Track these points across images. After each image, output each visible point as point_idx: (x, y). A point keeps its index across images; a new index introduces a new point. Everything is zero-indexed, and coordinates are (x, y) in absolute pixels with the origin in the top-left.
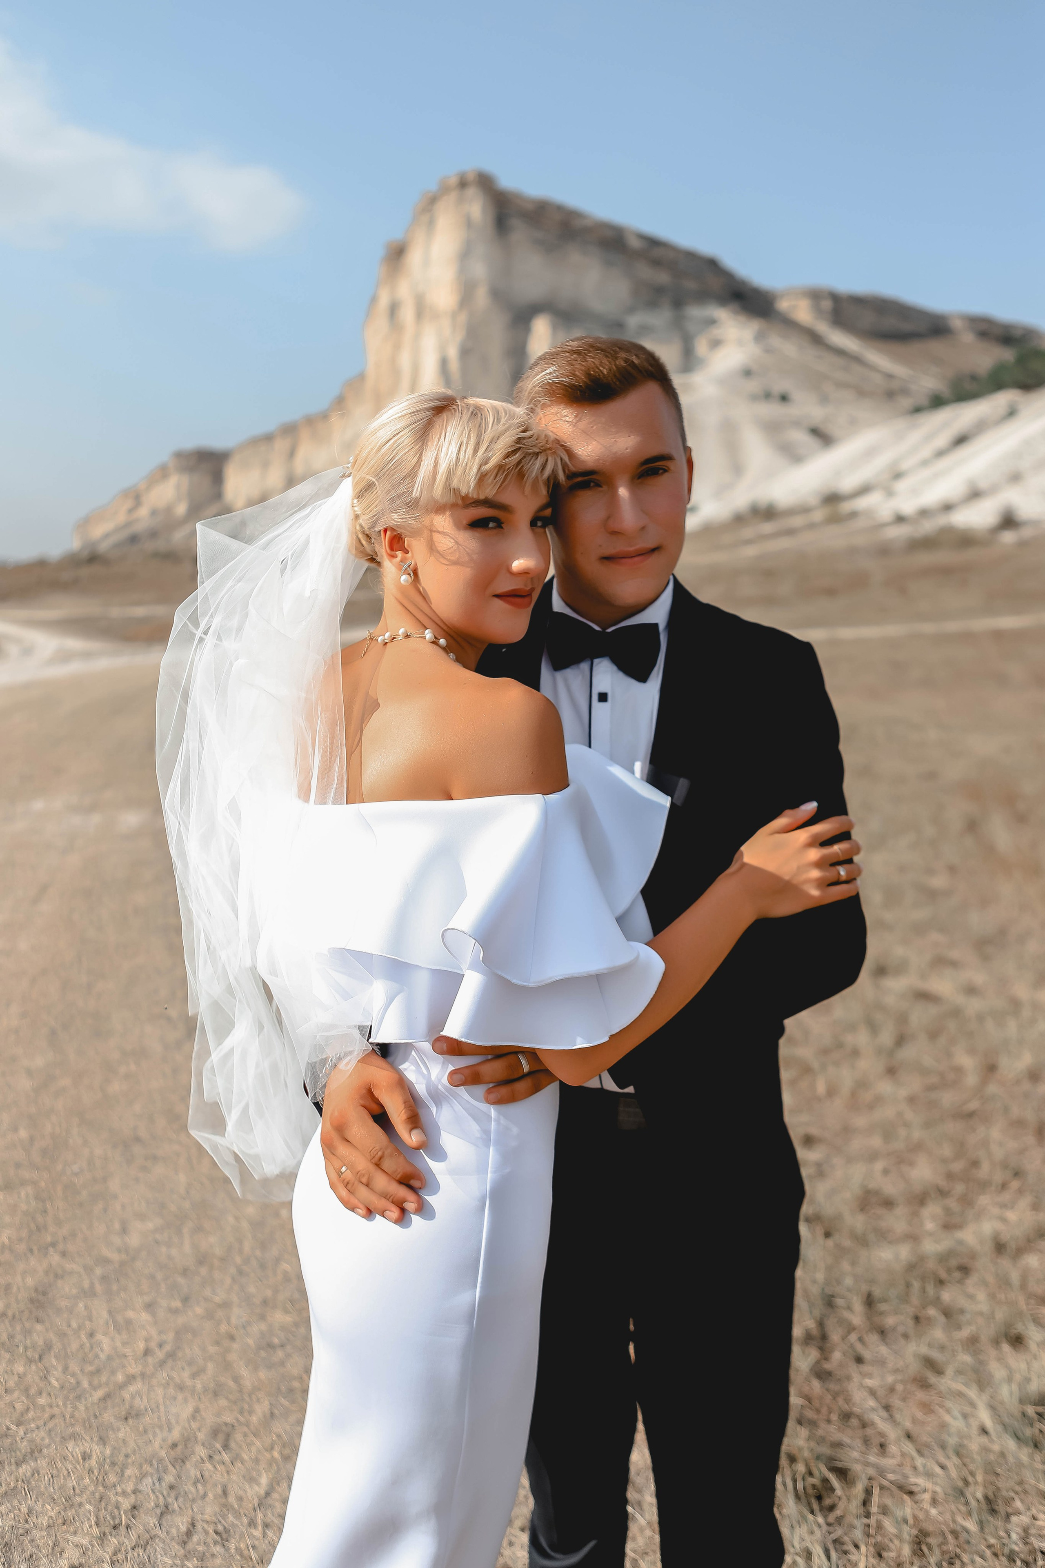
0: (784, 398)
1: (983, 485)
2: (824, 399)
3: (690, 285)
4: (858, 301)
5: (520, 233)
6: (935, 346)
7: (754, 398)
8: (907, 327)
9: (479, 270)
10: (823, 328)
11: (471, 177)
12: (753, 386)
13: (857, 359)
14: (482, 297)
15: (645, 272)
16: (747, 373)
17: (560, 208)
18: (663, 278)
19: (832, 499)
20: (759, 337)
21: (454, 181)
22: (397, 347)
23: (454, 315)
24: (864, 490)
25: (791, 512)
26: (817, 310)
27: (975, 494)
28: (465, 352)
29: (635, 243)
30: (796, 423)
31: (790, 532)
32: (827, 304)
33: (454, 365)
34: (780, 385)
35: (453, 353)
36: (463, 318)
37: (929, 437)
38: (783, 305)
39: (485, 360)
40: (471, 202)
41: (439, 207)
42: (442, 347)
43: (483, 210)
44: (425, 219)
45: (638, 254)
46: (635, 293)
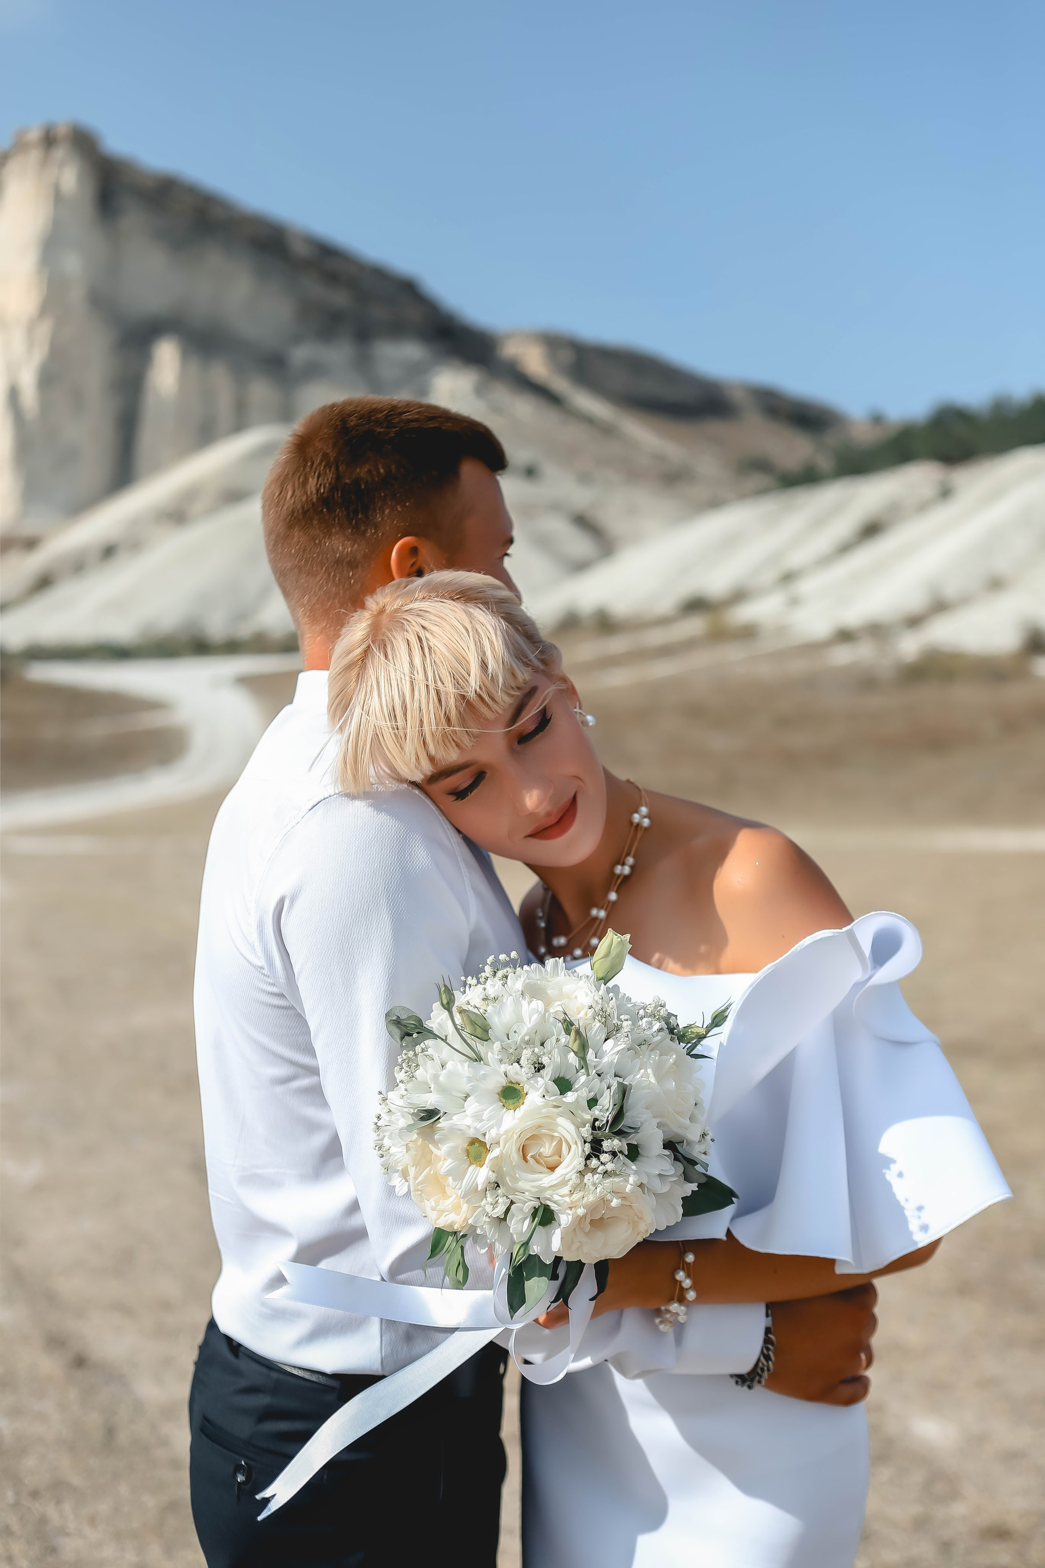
0: (531, 472)
2: (585, 479)
3: (381, 313)
4: (610, 354)
5: (134, 218)
9: (75, 265)
10: (564, 386)
11: (62, 130)
13: (610, 430)
14: (77, 301)
15: (316, 290)
17: (195, 191)
18: (342, 299)
21: (34, 135)
23: (32, 325)
24: (739, 596)
26: (556, 361)
28: (46, 380)
29: (301, 249)
32: (566, 356)
33: (29, 398)
35: (28, 380)
36: (44, 330)
37: (819, 523)
38: (511, 350)
39: (76, 394)
40: (61, 167)
41: (12, 169)
42: (11, 371)
43: (80, 180)
45: (304, 264)
46: (302, 317)
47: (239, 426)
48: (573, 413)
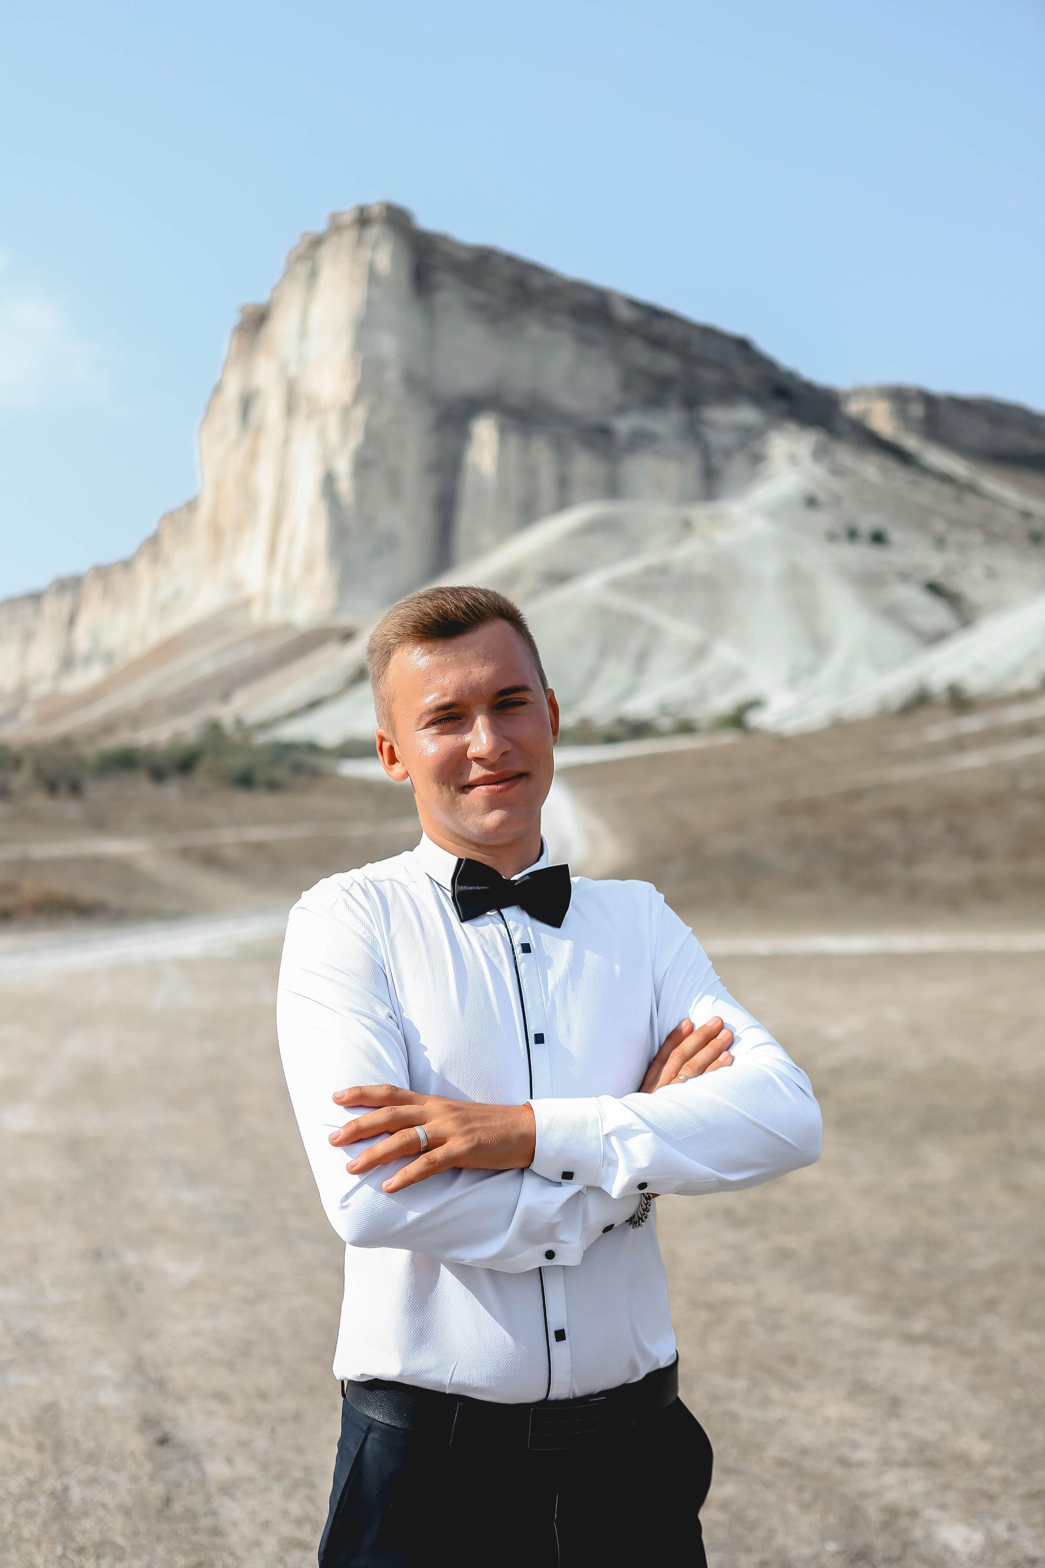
0: (878, 538)
2: (940, 543)
3: (712, 375)
4: (964, 405)
5: (450, 293)
7: (832, 537)
9: (389, 346)
10: (911, 443)
11: (376, 211)
13: (969, 488)
14: (392, 384)
15: (642, 355)
16: (811, 502)
17: (512, 261)
18: (668, 364)
20: (819, 453)
21: (349, 217)
22: (253, 457)
23: (346, 412)
26: (904, 417)
28: (363, 465)
29: (625, 314)
30: (905, 577)
32: (917, 410)
33: (345, 485)
34: (867, 523)
35: (343, 467)
36: (360, 414)
38: (855, 408)
39: (394, 478)
40: (375, 247)
41: (326, 253)
42: (326, 458)
43: (394, 259)
44: (302, 269)
45: (630, 330)
46: (626, 385)
47: (562, 504)
48: (926, 471)
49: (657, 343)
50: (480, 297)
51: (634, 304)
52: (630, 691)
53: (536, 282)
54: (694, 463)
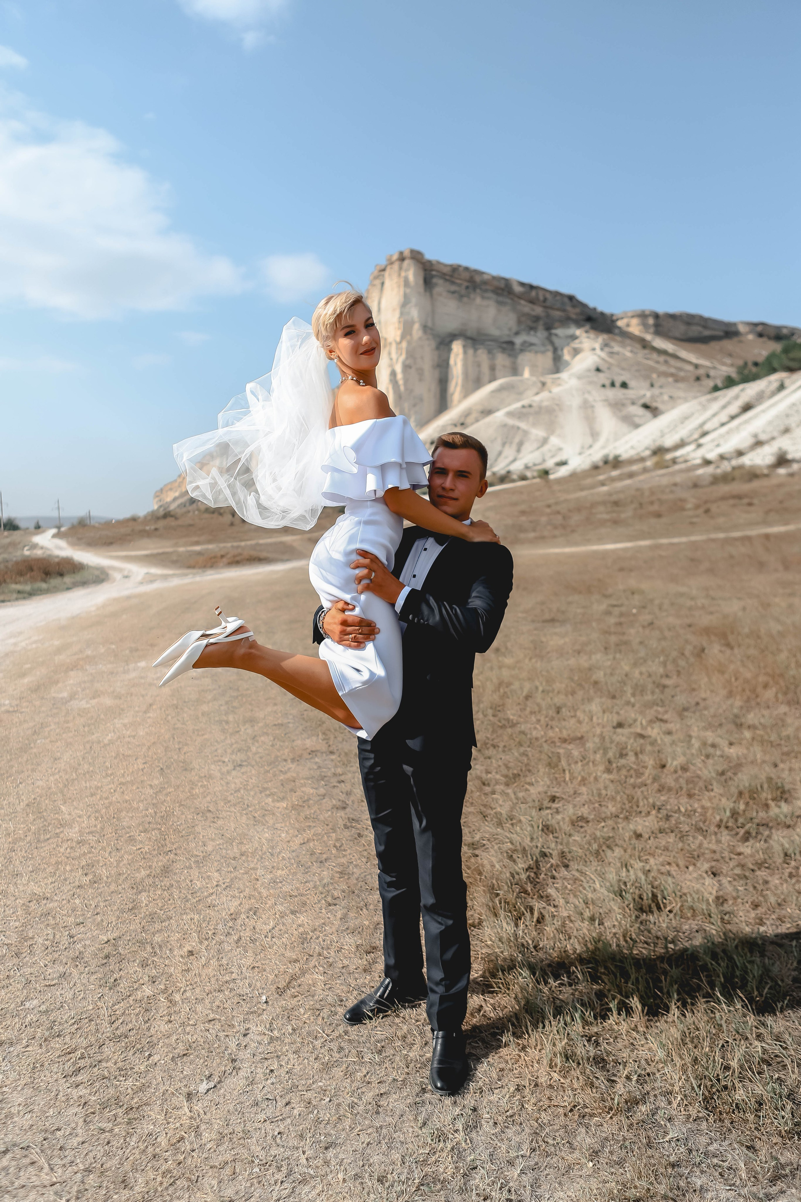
0: (624, 385)
1: (763, 437)
2: (652, 385)
3: (557, 314)
4: (673, 317)
5: (441, 287)
6: (727, 344)
7: (604, 386)
8: (707, 333)
9: (414, 313)
10: (648, 337)
11: (407, 253)
12: (603, 378)
13: (674, 356)
14: (417, 331)
15: (527, 308)
16: (598, 370)
17: (467, 269)
18: (538, 310)
19: (659, 451)
20: (605, 345)
21: (395, 257)
23: (399, 344)
24: (682, 444)
25: (631, 461)
26: (645, 325)
27: (758, 443)
28: (406, 367)
29: (518, 289)
30: (634, 402)
31: (631, 475)
32: (651, 321)
33: (400, 376)
34: (621, 378)
35: (399, 369)
36: (404, 345)
37: (726, 407)
38: (622, 323)
39: (420, 372)
40: (407, 270)
41: (387, 274)
42: (391, 366)
43: (415, 275)
44: (378, 282)
45: (520, 297)
46: (519, 322)
47: (492, 379)
48: (654, 349)
49: (532, 302)
50: (453, 288)
51: (522, 284)
52: (515, 460)
53: (478, 279)
54: (550, 354)
